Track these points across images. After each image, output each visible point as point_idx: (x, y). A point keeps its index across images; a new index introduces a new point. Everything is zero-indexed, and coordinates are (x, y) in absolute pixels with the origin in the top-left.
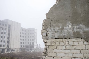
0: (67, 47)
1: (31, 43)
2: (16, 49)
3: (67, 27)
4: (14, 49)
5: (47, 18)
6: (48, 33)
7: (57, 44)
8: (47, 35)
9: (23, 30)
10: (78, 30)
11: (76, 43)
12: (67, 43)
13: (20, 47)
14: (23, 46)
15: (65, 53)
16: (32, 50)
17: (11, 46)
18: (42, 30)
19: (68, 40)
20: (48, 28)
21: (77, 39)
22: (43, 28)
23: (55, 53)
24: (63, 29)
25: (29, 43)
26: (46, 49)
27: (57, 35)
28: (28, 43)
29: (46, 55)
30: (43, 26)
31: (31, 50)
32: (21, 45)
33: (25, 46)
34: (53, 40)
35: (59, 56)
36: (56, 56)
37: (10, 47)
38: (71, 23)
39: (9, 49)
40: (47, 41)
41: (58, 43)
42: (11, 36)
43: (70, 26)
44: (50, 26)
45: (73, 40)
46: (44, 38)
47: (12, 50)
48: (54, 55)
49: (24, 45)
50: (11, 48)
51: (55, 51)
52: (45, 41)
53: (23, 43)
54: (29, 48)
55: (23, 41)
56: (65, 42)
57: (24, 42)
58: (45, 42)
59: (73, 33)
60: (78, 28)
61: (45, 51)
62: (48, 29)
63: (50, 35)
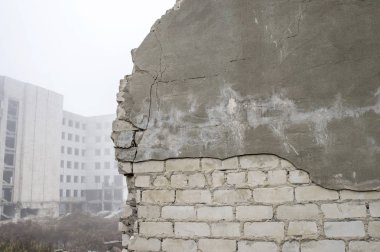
0: (217, 194)
1: (107, 178)
3: (220, 109)
4: (34, 207)
5: (137, 69)
6: (139, 134)
7: (178, 181)
8: (134, 144)
10: (266, 120)
11: (256, 179)
12: (218, 177)
13: (61, 195)
14: (72, 194)
15: (209, 223)
17: (20, 193)
18: (114, 122)
19: (225, 165)
20: (138, 111)
21: (262, 157)
22: (118, 111)
23: (169, 220)
24: (201, 117)
25: (102, 180)
26: (133, 204)
27: (175, 145)
28: (97, 179)
30: (120, 102)
31: (108, 207)
32: (66, 186)
33: (82, 191)
34: (158, 166)
35: (184, 234)
36: (171, 234)
37: (15, 199)
38: (236, 88)
39: (14, 206)
40: (137, 168)
41: (180, 176)
42: (22, 148)
43: (232, 104)
44: (146, 106)
45: (246, 162)
46: (124, 155)
48: (164, 229)
49: (80, 187)
50: (19, 203)
51: (168, 211)
53: (72, 179)
54: (100, 198)
55: (72, 172)
56: (211, 173)
58: (130, 176)
59: (246, 132)
60: (264, 110)
62: (140, 118)
63: (147, 142)
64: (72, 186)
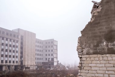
0: (101, 62)
2: (31, 66)
3: (102, 44)
5: (82, 35)
6: (83, 49)
8: (82, 51)
9: (39, 42)
10: (112, 47)
11: (110, 58)
12: (101, 59)
13: (36, 63)
15: (99, 67)
16: (51, 67)
18: (77, 47)
19: (103, 56)
20: (83, 44)
21: (111, 54)
22: (78, 45)
23: (90, 67)
24: (98, 46)
25: (48, 59)
27: (91, 51)
28: (46, 59)
29: (81, 69)
30: (78, 42)
33: (42, 62)
34: (88, 56)
35: (94, 69)
36: (91, 69)
38: (106, 40)
39: (23, 66)
40: (83, 56)
41: (92, 58)
42: (25, 50)
43: (105, 43)
44: (85, 43)
45: (107, 55)
46: (80, 54)
47: (26, 68)
50: (25, 65)
52: (81, 56)
53: (39, 59)
54: (47, 65)
56: (99, 57)
57: (41, 57)
58: (81, 58)
59: (108, 49)
60: (112, 44)
61: (80, 65)
62: (83, 46)
63: (85, 51)
64: (39, 61)
